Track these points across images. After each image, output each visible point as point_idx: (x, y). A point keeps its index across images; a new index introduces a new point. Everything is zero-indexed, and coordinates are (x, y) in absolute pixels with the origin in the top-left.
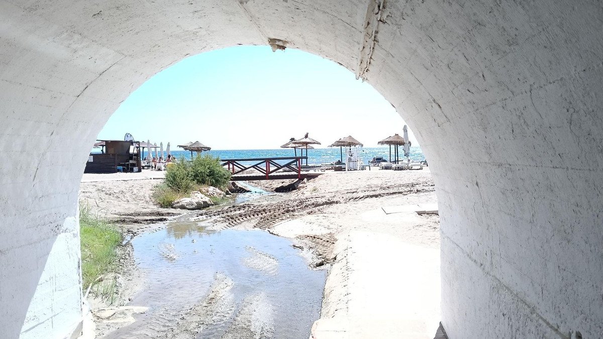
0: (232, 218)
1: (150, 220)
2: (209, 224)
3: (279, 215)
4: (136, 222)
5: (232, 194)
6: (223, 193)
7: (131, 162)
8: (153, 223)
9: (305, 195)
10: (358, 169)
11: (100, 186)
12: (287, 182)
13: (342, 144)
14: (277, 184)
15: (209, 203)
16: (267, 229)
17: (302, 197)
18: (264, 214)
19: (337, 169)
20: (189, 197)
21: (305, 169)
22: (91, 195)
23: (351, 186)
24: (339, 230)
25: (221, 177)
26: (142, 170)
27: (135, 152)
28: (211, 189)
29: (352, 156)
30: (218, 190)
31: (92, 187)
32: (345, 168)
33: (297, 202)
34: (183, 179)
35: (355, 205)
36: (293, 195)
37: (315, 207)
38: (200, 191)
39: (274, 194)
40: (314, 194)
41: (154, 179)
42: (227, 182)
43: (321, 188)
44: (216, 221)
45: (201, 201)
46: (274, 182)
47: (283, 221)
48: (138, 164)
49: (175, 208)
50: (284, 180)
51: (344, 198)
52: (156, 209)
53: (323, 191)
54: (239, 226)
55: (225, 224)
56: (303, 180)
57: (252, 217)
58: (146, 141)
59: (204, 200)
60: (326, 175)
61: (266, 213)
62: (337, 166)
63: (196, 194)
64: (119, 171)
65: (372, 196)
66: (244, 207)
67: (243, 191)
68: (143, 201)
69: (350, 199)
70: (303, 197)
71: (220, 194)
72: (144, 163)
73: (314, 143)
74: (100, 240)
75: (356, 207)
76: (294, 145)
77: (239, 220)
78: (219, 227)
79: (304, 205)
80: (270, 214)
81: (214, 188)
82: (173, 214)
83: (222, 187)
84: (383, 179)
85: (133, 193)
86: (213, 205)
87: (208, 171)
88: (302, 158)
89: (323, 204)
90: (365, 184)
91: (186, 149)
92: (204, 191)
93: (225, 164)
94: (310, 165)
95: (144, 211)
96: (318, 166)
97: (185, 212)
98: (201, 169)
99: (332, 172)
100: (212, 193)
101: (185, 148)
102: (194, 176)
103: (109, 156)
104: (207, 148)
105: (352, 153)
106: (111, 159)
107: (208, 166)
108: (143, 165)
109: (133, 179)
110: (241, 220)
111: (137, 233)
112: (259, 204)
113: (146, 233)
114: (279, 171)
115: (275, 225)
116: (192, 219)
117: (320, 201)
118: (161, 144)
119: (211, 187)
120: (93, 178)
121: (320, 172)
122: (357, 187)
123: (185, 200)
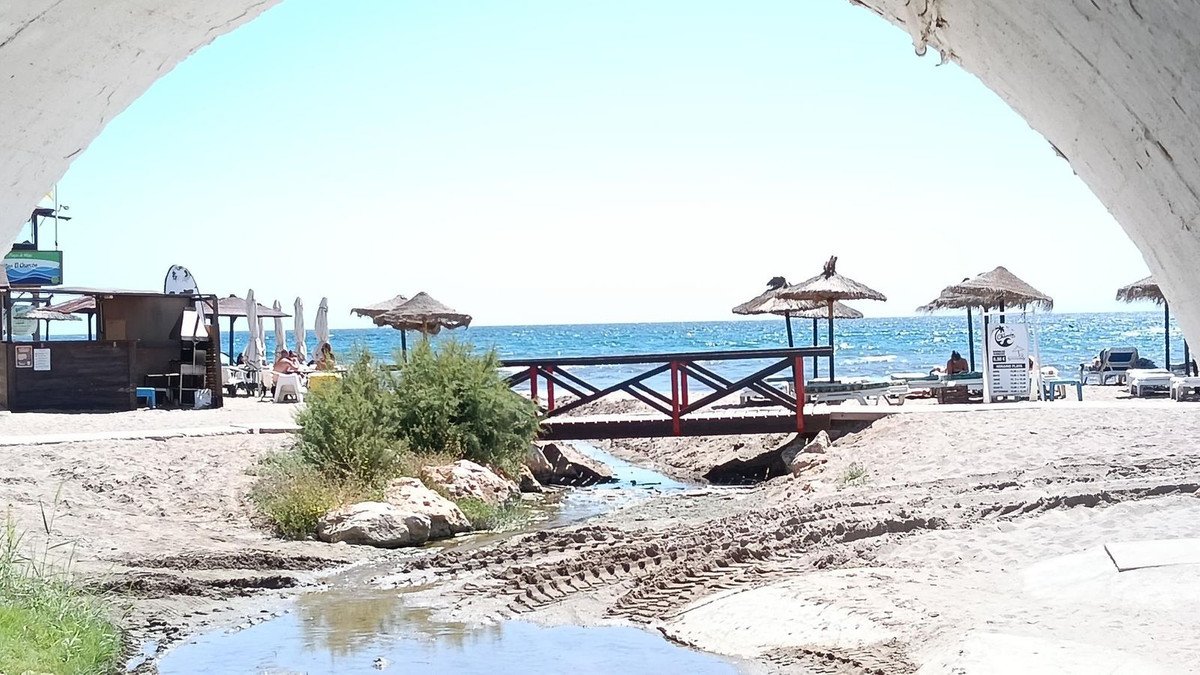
0: (531, 580)
1: (233, 583)
2: (443, 602)
3: (707, 569)
4: (182, 589)
5: (544, 489)
6: (507, 484)
7: (186, 369)
8: (242, 594)
9: (814, 497)
10: (1033, 394)
11: (67, 457)
12: (754, 445)
13: (972, 297)
14: (717, 451)
15: (454, 521)
16: (656, 623)
17: (803, 504)
18: (651, 567)
19: (947, 397)
20: (379, 500)
21: (825, 397)
22: (33, 492)
23: (998, 463)
24: (928, 630)
25: (503, 425)
26: (225, 400)
27: (202, 333)
28: (464, 469)
29: (1006, 344)
30: (488, 474)
31: (40, 463)
32: (980, 394)
33: (779, 521)
34: (358, 433)
35: (1000, 536)
36: (773, 496)
37: (845, 540)
38: (423, 477)
39: (704, 491)
40: (849, 490)
41: (262, 431)
42: (524, 446)
43: (878, 467)
44: (470, 591)
45: (423, 514)
46: (704, 447)
47: (721, 593)
48: (212, 380)
49: (327, 540)
50: (744, 438)
51: (963, 509)
52: (260, 541)
53: (885, 481)
54: (553, 608)
55: (502, 602)
56: (812, 436)
57: (605, 575)
58: (243, 295)
59: (434, 510)
60: (902, 418)
61: (658, 562)
62: (952, 384)
63: (406, 490)
64: (143, 403)
65: (1072, 502)
66: (580, 538)
67: (585, 477)
68: (215, 515)
69: (985, 513)
70: (804, 502)
71: (497, 490)
72: (234, 373)
73: (860, 296)
74: (44, 654)
75: (1004, 543)
76: (784, 305)
77: (554, 585)
78: (478, 612)
79: (807, 531)
80: (672, 564)
81: (476, 466)
82: (320, 563)
83: (506, 462)
84: (1128, 436)
85: (184, 485)
86: (467, 530)
87: (456, 402)
88: (815, 353)
89: (879, 531)
90: (1049, 454)
91: (380, 322)
92: (436, 477)
93: (517, 379)
94: (845, 380)
95: (217, 548)
96: (877, 386)
97: (362, 555)
98: (427, 395)
99: (930, 405)
100: (464, 485)
101: (379, 317)
102: (403, 422)
103: (108, 348)
104: (455, 317)
105: (1007, 332)
106: (115, 359)
107: (454, 385)
108: (233, 381)
109: (188, 432)
110: (564, 587)
111: (183, 629)
112: (633, 527)
113: (215, 634)
114: (719, 402)
115: (690, 606)
116: (386, 582)
117: (867, 517)
118: (298, 304)
119: (465, 463)
120: (47, 430)
121: (883, 407)
122: (1018, 465)
123: (365, 512)
